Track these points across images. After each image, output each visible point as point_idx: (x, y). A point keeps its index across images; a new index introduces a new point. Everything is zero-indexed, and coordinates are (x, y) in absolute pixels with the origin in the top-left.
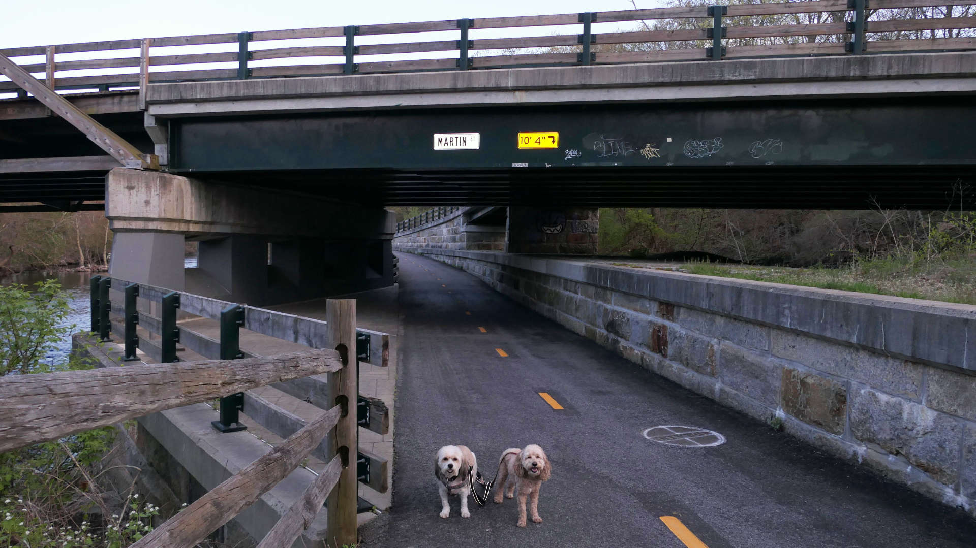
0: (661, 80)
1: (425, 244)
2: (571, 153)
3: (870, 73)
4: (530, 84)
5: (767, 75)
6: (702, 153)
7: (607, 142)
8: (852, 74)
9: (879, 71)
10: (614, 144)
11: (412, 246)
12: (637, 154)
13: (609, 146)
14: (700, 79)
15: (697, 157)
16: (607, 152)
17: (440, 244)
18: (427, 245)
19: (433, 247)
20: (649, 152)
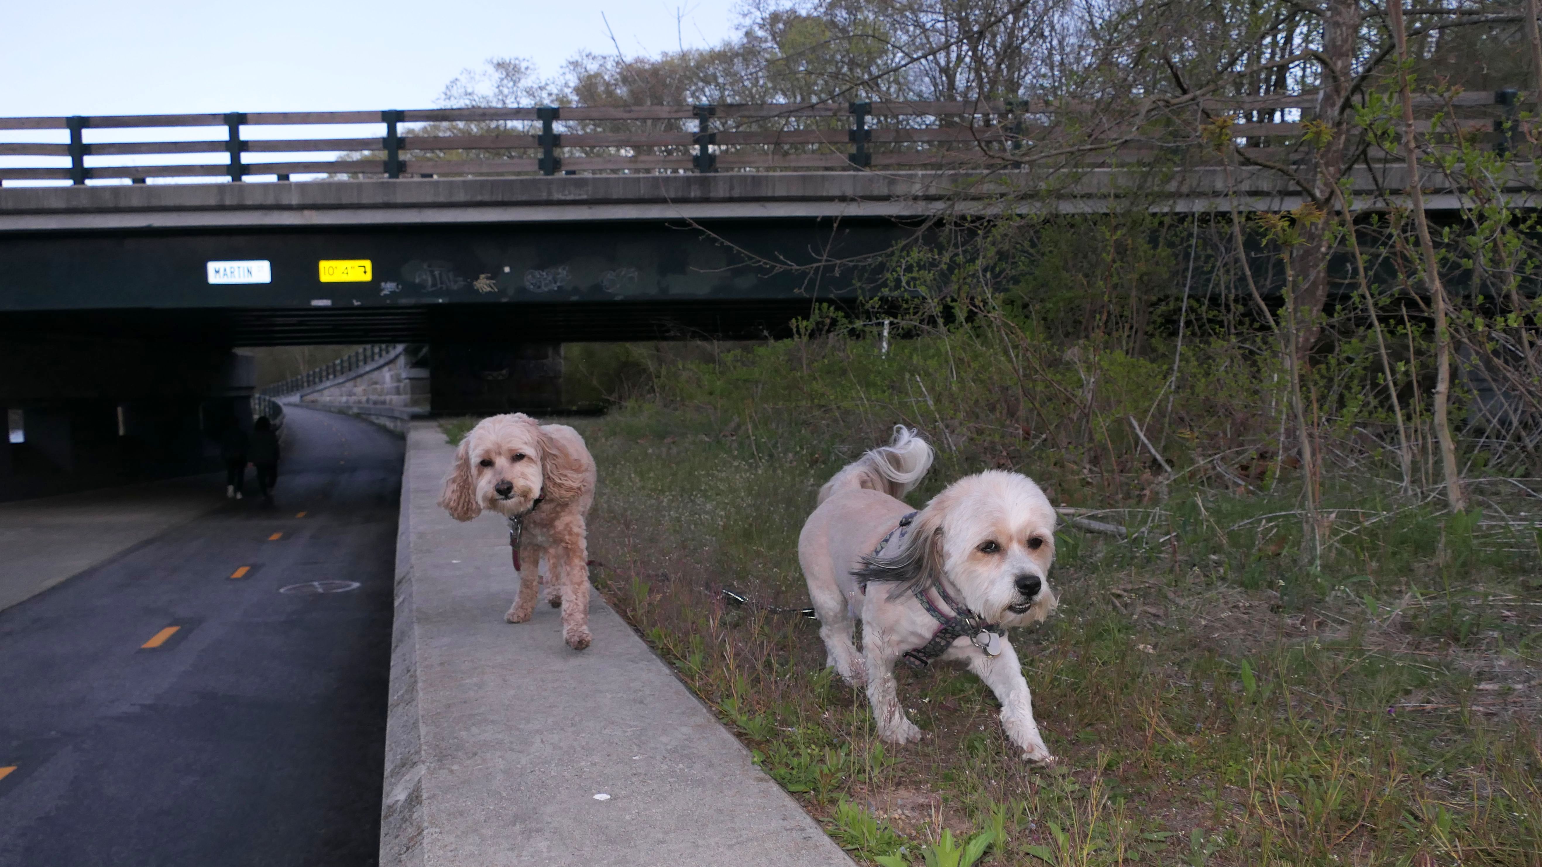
0: (479, 198)
1: (364, 399)
2: (388, 287)
3: (712, 195)
4: (320, 200)
5: (600, 195)
6: (546, 285)
7: (432, 272)
8: (692, 195)
9: (722, 193)
10: (440, 275)
11: (347, 402)
12: (470, 288)
13: (434, 277)
14: (524, 198)
15: (539, 291)
16: (434, 285)
17: (382, 398)
18: (368, 401)
19: (375, 403)
20: (483, 284)
